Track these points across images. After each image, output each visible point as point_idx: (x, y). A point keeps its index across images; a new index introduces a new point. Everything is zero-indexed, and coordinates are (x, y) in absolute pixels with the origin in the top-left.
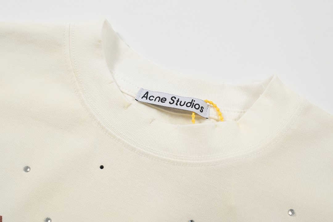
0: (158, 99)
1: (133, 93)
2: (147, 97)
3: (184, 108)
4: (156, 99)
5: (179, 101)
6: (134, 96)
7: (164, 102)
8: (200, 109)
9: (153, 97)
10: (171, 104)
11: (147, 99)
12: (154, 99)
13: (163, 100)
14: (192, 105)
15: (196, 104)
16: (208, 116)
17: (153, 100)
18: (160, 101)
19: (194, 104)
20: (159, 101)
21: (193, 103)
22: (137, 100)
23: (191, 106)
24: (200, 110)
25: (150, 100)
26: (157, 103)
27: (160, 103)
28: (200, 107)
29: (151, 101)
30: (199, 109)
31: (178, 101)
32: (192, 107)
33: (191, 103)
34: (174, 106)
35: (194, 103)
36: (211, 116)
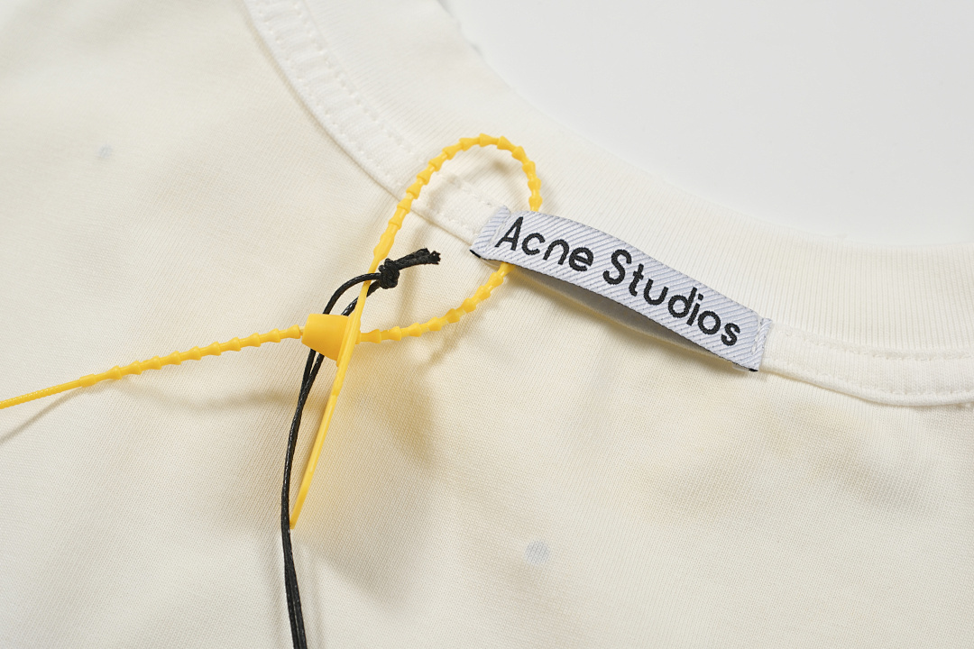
0: (559, 250)
1: (465, 226)
2: (514, 241)
3: (660, 314)
4: (551, 248)
5: (642, 277)
6: (468, 235)
7: (584, 269)
8: (722, 331)
9: (542, 240)
10: (611, 281)
11: (513, 248)
12: (543, 248)
13: (580, 258)
14: (691, 310)
15: (707, 313)
16: (758, 361)
17: (537, 251)
18: (567, 260)
19: (700, 312)
20: (561, 262)
21: (693, 304)
22: (479, 257)
23: (689, 315)
24: (724, 338)
25: (528, 252)
26: (553, 267)
27: (566, 273)
28: (722, 327)
29: (531, 256)
30: (718, 333)
31: (638, 275)
32: (690, 322)
33: (688, 303)
34: (619, 293)
35: (697, 306)
36: (768, 362)
